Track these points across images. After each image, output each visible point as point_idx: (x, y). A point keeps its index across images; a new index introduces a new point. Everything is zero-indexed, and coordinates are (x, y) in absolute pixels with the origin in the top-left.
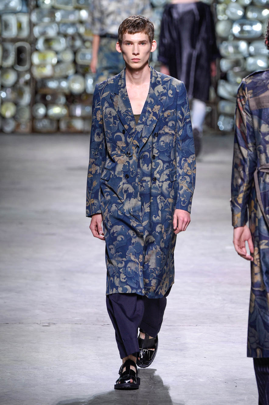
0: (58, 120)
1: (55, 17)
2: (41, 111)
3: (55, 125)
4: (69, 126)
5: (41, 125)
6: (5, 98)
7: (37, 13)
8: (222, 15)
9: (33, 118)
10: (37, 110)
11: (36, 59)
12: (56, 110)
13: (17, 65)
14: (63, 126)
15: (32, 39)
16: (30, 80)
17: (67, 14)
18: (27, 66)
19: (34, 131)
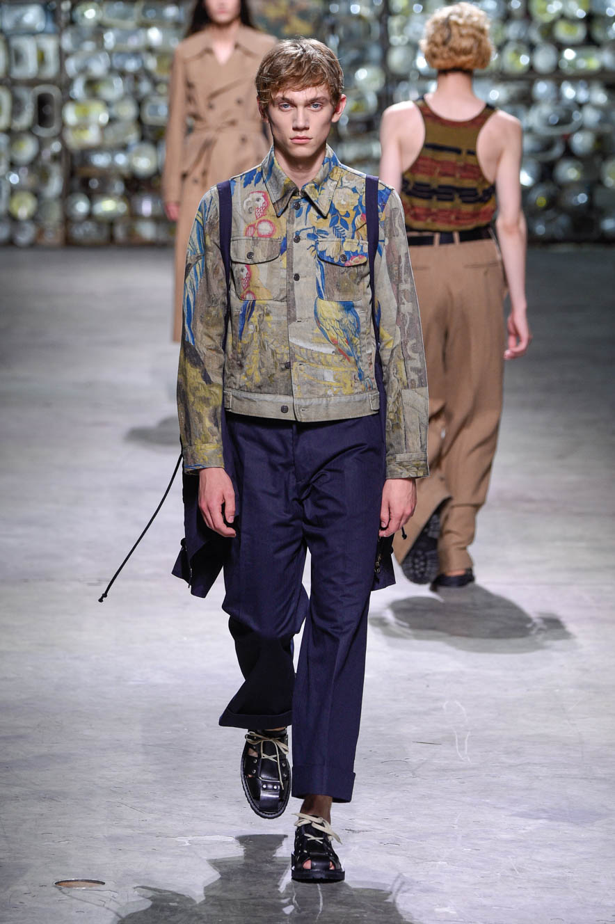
0: (110, 223)
1: (103, 41)
2: (81, 207)
3: (105, 232)
4: (131, 233)
5: (82, 231)
6: (17, 185)
7: (72, 34)
8: (399, 35)
9: (68, 220)
10: (73, 206)
11: (71, 115)
12: (108, 206)
13: (39, 127)
14: (120, 233)
15: (63, 80)
16: (61, 152)
17: (125, 35)
18: (55, 128)
19: (69, 243)
